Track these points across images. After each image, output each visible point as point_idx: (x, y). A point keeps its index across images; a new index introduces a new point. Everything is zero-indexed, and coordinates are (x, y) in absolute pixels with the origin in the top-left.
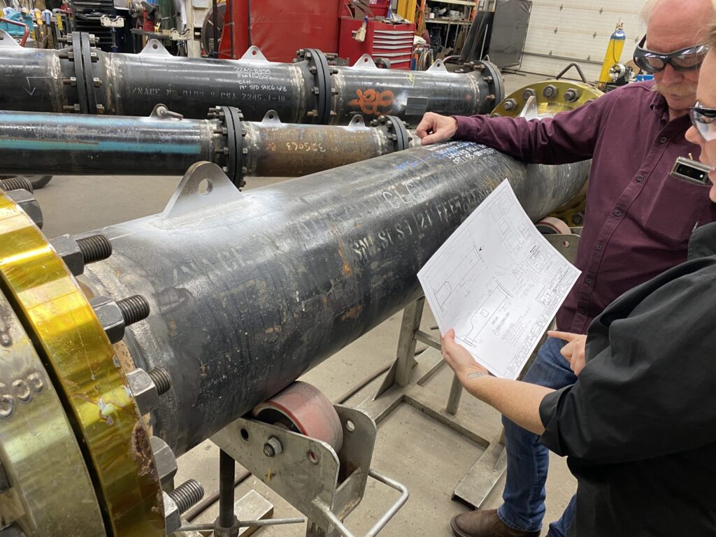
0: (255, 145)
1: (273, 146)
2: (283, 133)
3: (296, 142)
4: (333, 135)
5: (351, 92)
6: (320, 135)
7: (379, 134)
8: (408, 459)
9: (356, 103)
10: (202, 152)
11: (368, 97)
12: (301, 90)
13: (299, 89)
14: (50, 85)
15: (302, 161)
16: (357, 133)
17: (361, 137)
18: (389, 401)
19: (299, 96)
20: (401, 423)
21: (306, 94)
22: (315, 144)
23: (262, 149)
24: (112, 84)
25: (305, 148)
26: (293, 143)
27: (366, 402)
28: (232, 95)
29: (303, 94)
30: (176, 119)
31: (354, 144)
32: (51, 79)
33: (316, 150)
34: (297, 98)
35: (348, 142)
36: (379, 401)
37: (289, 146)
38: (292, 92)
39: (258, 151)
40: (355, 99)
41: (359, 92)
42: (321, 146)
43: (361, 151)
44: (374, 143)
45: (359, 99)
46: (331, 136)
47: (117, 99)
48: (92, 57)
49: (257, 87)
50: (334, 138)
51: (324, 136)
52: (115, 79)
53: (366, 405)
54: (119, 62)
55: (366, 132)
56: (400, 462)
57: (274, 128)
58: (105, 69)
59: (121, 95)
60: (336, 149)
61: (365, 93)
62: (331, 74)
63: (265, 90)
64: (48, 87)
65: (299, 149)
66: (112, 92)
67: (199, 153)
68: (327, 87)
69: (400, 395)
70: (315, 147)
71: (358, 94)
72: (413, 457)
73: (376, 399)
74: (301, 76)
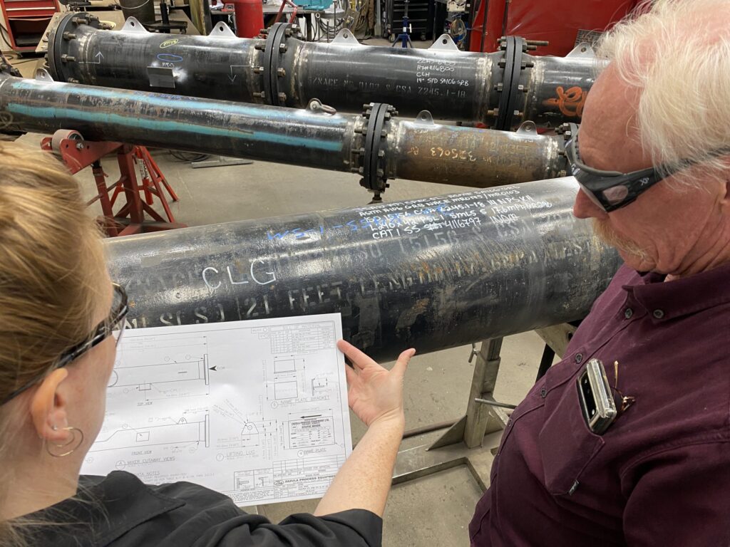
0: (397, 147)
1: (416, 149)
2: (431, 136)
3: (442, 147)
4: (490, 142)
5: (548, 91)
6: (474, 142)
7: (553, 146)
8: (424, 529)
9: (555, 102)
10: (343, 150)
11: (571, 96)
12: (486, 85)
13: (484, 84)
14: (247, 73)
15: (447, 169)
16: (523, 143)
17: (526, 147)
18: (443, 457)
19: (482, 92)
20: (445, 487)
21: (491, 89)
22: (463, 152)
23: (403, 153)
24: (297, 73)
25: (452, 155)
26: (439, 148)
27: (418, 449)
28: (407, 89)
29: (488, 89)
30: (329, 115)
31: (515, 155)
32: (249, 68)
33: (464, 158)
34: (479, 94)
35: (506, 152)
36: (433, 453)
37: (434, 152)
38: (474, 86)
39: (399, 154)
40: (553, 97)
41: (560, 91)
42: (471, 154)
43: (521, 164)
44: (542, 156)
45: (559, 98)
46: (487, 143)
47: (299, 87)
48: (280, 49)
49: (436, 80)
50: (489, 145)
51: (479, 144)
52: (300, 68)
53: (415, 453)
54: (308, 52)
55: (535, 143)
56: (413, 528)
57: (424, 129)
58: (293, 58)
59: (303, 85)
60: (489, 159)
61: (567, 91)
62: (523, 68)
63: (444, 84)
64: (246, 75)
65: (444, 155)
66: (296, 81)
67: (340, 150)
68: (513, 84)
69: (459, 456)
70: (464, 155)
71: (558, 92)
72: (431, 529)
73: (430, 450)
74: (490, 69)
